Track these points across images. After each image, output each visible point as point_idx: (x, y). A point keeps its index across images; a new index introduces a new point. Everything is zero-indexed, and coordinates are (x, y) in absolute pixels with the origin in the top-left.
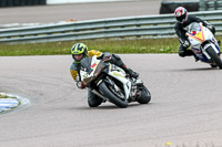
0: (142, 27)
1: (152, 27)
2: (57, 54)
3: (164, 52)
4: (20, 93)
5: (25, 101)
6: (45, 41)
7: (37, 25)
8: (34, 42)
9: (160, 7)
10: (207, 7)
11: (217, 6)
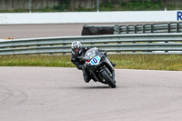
9: (82, 29)
10: (121, 31)
11: (128, 31)
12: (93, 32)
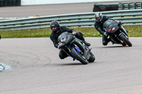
0: (81, 20)
1: (88, 20)
2: (27, 37)
3: (96, 36)
4: (4, 62)
5: (8, 67)
6: (20, 29)
7: (15, 19)
8: (13, 29)
9: (93, 7)
10: (124, 7)
12: (102, 9)
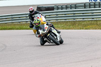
10: (58, 8)
11: (62, 8)
